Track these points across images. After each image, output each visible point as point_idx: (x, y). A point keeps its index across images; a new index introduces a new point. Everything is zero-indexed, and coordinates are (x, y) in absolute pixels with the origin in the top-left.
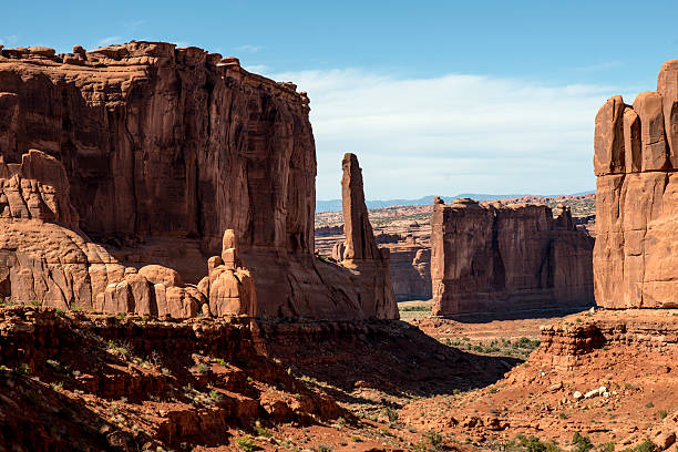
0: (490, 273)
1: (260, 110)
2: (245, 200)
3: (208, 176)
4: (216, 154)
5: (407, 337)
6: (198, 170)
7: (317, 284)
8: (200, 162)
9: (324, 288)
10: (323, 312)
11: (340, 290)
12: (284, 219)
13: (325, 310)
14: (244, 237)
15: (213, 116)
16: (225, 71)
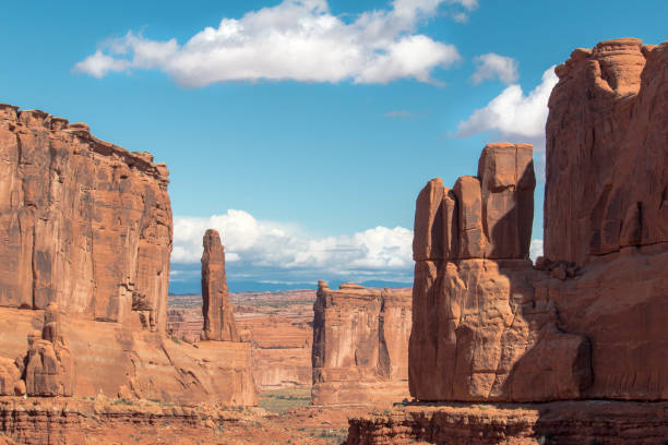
0: (375, 363)
1: (110, 180)
2: (88, 275)
3: (46, 246)
4: (56, 223)
5: (259, 425)
6: (34, 239)
7: (164, 365)
8: (38, 231)
9: (172, 369)
10: (168, 395)
11: (190, 373)
12: (130, 294)
13: (171, 393)
14: (85, 312)
15: (56, 184)
16: (73, 138)
